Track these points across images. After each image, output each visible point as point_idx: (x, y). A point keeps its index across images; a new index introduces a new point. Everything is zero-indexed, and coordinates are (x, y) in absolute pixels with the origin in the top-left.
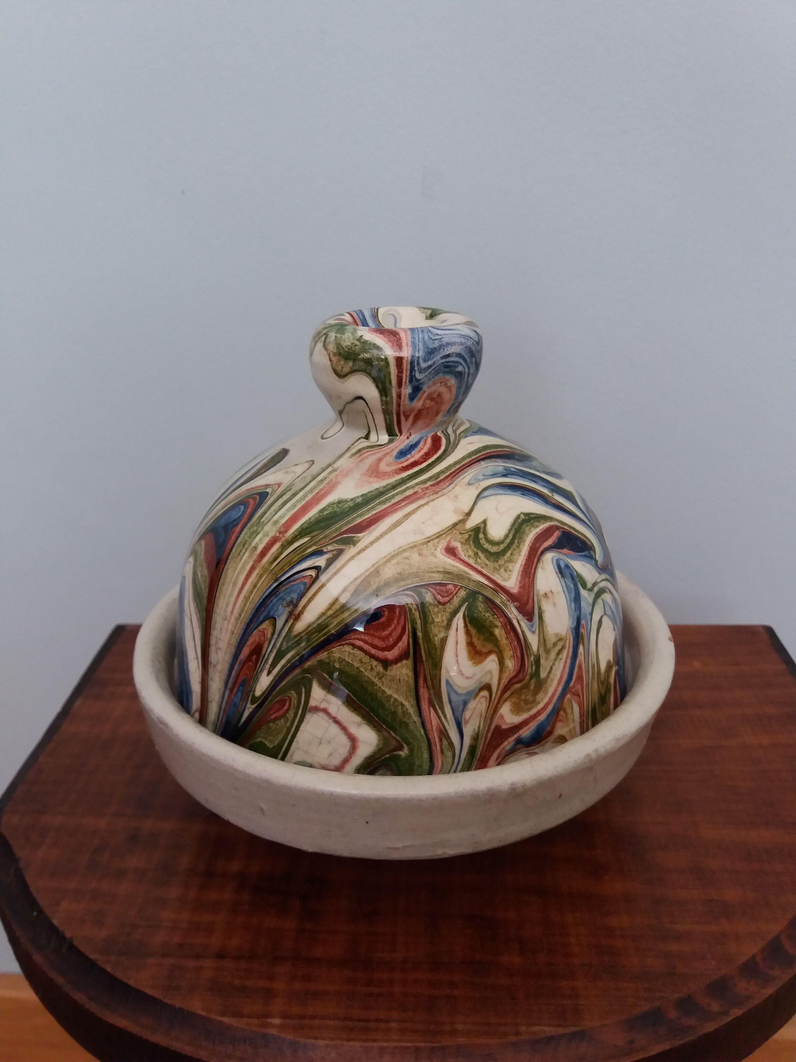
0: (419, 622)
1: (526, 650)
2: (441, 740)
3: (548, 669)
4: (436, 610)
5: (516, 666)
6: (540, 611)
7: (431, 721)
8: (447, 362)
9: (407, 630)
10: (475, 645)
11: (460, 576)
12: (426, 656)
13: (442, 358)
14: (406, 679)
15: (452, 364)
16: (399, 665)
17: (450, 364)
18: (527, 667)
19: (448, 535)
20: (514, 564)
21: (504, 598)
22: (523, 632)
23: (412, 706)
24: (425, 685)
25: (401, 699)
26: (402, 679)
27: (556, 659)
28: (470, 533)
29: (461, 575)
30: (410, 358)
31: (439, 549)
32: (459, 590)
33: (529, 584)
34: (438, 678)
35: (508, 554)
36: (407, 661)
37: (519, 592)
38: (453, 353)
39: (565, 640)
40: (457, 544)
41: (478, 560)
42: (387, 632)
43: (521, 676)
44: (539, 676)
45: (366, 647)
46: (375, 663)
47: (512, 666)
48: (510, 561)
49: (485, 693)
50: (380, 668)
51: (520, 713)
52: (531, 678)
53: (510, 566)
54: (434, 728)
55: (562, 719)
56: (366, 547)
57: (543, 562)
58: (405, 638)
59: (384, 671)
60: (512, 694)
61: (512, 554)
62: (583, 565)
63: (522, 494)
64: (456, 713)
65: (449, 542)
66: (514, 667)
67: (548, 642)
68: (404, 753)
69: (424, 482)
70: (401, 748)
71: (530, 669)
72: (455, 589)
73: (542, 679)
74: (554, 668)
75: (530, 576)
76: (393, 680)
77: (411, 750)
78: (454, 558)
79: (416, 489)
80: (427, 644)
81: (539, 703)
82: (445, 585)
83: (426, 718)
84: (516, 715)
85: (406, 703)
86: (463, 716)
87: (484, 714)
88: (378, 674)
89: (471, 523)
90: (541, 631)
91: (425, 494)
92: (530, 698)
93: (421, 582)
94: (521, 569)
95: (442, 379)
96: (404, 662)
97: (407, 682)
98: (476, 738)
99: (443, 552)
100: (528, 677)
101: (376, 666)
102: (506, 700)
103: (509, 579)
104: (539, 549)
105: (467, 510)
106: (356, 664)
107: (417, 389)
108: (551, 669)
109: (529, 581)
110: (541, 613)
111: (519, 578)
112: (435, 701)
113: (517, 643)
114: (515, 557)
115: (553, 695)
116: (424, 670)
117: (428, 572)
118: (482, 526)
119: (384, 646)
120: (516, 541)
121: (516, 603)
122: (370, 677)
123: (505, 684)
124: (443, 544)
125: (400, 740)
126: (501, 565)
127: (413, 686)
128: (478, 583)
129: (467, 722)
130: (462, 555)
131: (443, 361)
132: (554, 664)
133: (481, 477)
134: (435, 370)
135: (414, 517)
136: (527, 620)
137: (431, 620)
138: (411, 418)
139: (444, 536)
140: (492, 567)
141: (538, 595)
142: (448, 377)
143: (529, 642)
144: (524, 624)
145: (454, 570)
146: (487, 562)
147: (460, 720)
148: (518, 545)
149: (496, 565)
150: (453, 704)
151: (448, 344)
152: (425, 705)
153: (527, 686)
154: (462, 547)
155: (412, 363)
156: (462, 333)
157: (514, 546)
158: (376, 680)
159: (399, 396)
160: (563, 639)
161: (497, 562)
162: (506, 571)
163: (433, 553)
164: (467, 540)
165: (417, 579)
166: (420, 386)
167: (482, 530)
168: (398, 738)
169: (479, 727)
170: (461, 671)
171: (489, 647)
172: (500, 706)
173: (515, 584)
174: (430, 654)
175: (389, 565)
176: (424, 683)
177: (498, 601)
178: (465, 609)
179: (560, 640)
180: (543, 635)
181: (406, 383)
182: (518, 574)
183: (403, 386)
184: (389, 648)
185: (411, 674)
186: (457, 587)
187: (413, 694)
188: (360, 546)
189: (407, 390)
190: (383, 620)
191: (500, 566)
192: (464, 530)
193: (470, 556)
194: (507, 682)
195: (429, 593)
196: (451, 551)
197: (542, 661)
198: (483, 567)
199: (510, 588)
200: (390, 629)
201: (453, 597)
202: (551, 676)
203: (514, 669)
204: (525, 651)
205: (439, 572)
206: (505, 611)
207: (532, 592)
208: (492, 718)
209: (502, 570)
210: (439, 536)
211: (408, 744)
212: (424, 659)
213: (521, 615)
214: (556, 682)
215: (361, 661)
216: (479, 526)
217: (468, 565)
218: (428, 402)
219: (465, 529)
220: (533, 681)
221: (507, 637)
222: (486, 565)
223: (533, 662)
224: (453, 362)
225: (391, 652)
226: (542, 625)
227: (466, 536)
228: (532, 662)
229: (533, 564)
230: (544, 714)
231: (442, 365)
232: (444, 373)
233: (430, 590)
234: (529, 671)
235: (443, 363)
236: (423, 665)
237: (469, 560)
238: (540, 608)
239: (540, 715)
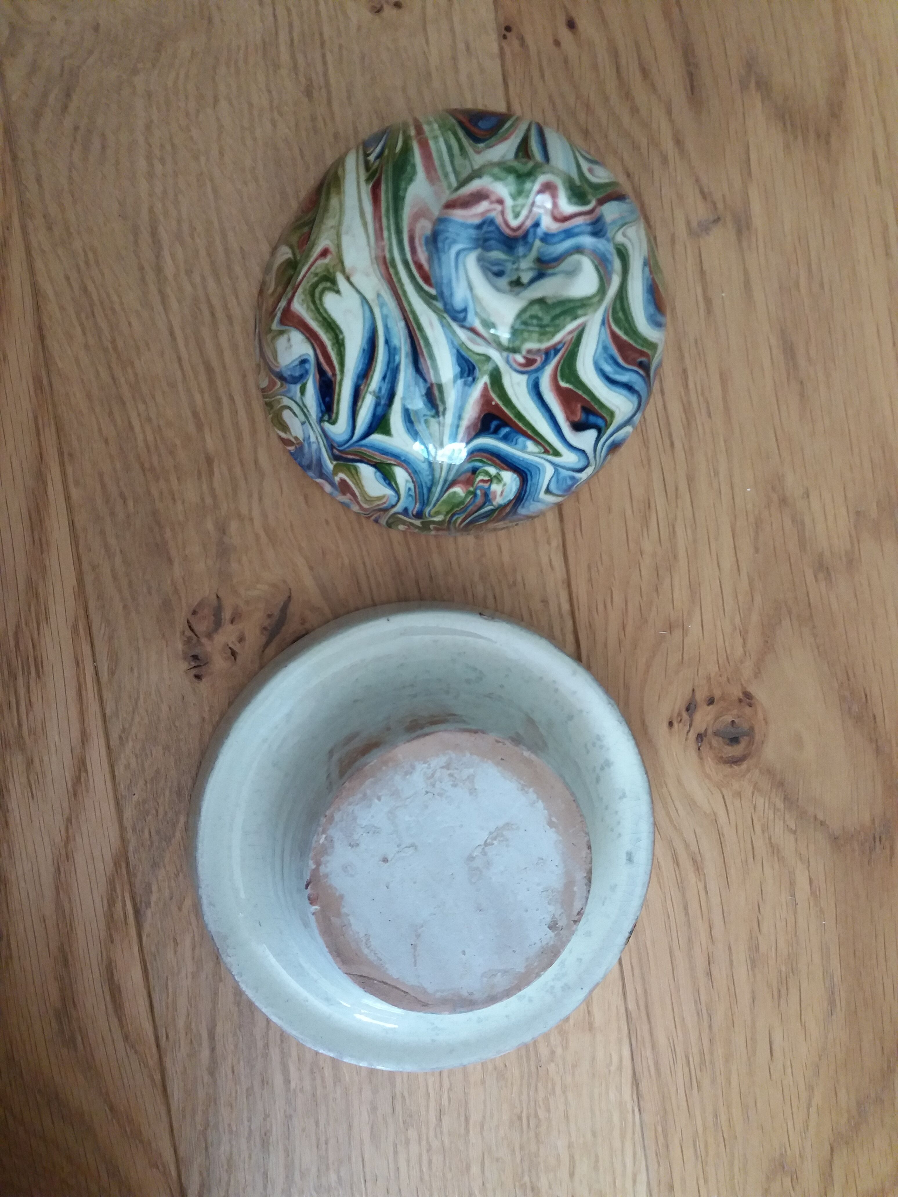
11: (308, 256)
19: (337, 254)
20: (305, 309)
28: (333, 275)
31: (329, 243)
35: (312, 307)
37: (291, 311)
40: (327, 260)
41: (313, 276)
48: (308, 307)
53: (305, 306)
57: (306, 342)
61: (312, 310)
65: (332, 253)
69: (391, 251)
75: (298, 325)
78: (319, 253)
82: (307, 243)
89: (340, 279)
91: (379, 248)
93: (316, 224)
94: (302, 317)
99: (326, 246)
103: (299, 302)
104: (316, 343)
105: (353, 279)
109: (296, 323)
111: (297, 313)
114: (309, 313)
117: (318, 230)
118: (336, 288)
120: (321, 319)
121: (286, 306)
124: (332, 248)
128: (300, 272)
130: (320, 262)
135: (362, 231)
139: (337, 250)
140: (306, 287)
141: (289, 330)
145: (312, 253)
146: (310, 284)
148: (318, 319)
149: (307, 292)
154: (325, 263)
161: (309, 294)
162: (303, 300)
163: (329, 237)
164: (328, 270)
165: (319, 222)
167: (332, 287)
173: (295, 308)
177: (289, 289)
182: (300, 313)
186: (303, 253)
191: (306, 296)
192: (336, 270)
193: (317, 268)
196: (325, 253)
198: (307, 279)
199: (294, 303)
201: (299, 249)
205: (315, 239)
207: (290, 325)
209: (303, 297)
210: (339, 246)
217: (311, 266)
227: (331, 270)
229: (305, 331)
237: (315, 267)
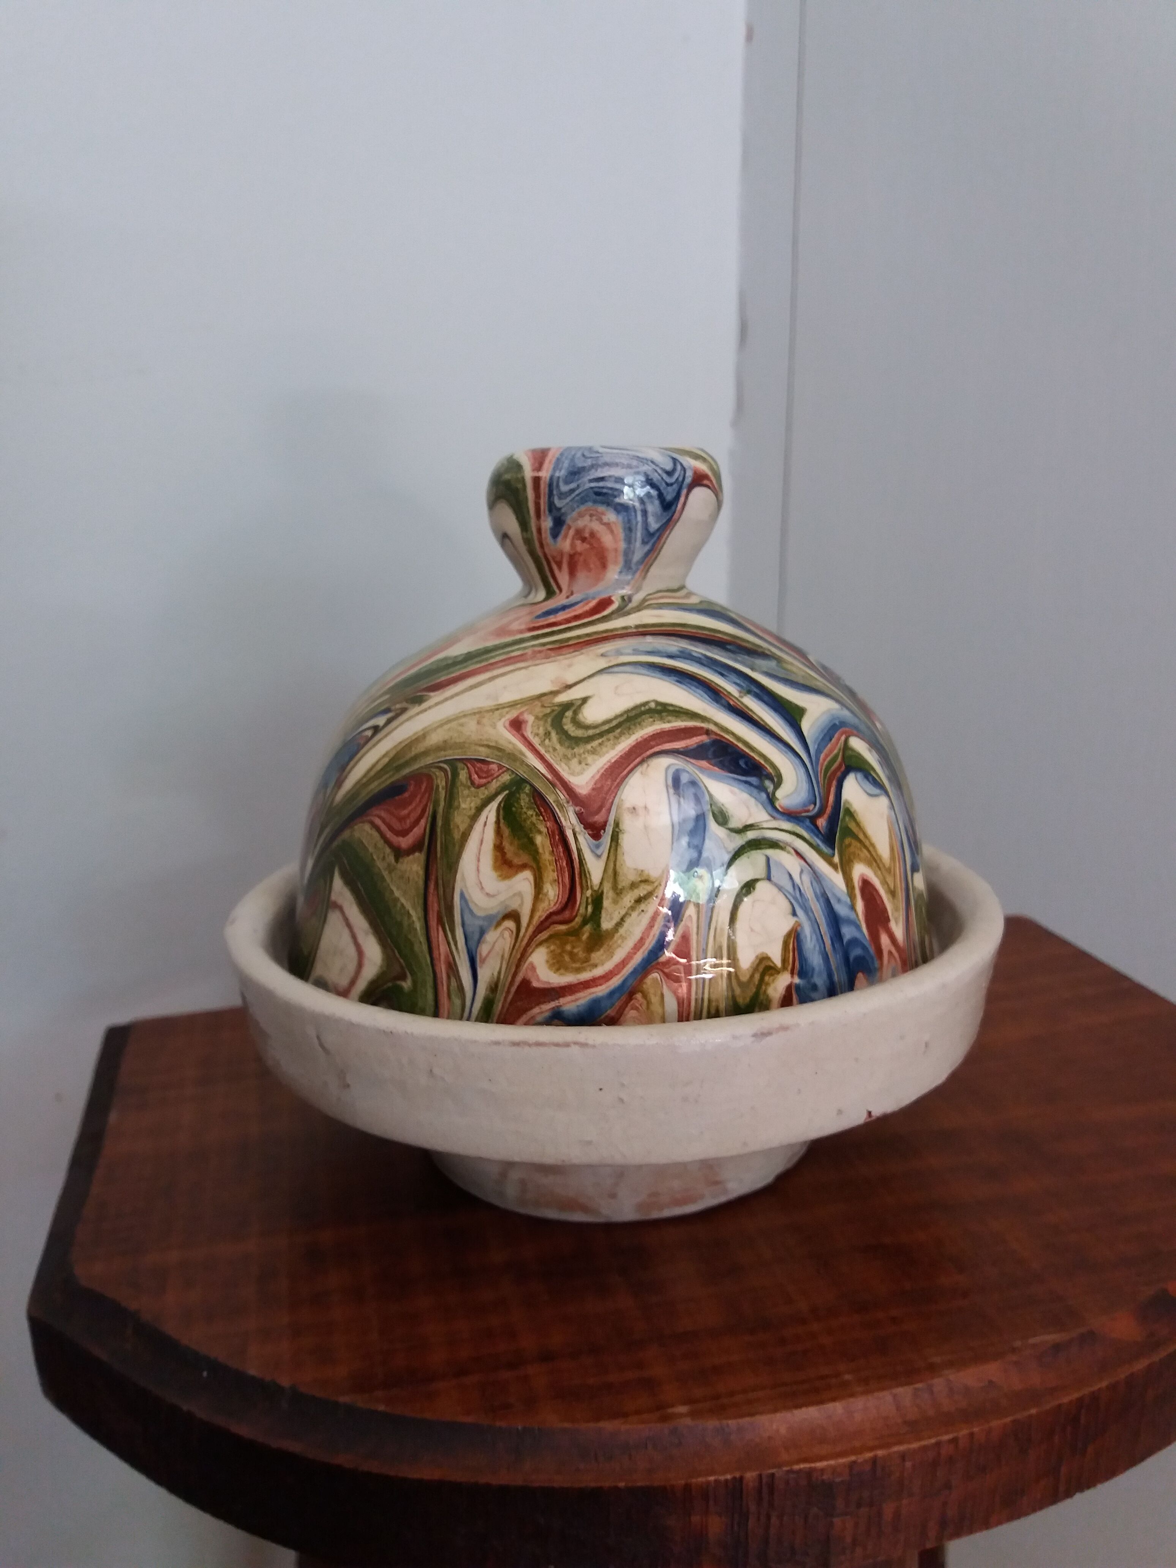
0: (442, 803)
1: (581, 878)
2: (449, 977)
3: (616, 918)
4: (466, 792)
5: (560, 897)
6: (617, 830)
7: (439, 945)
8: (599, 488)
9: (427, 813)
10: (506, 851)
11: (514, 757)
12: (441, 852)
13: (591, 481)
14: (416, 879)
15: (610, 492)
16: (411, 857)
17: (605, 491)
18: (578, 903)
19: (525, 705)
20: (596, 757)
21: (562, 797)
22: (579, 851)
23: (419, 919)
24: (436, 893)
25: (408, 906)
26: (411, 878)
27: (633, 908)
28: (556, 708)
29: (514, 755)
30: (548, 478)
31: (503, 720)
32: (503, 773)
33: (610, 788)
34: (451, 886)
35: (595, 743)
36: (419, 854)
37: (589, 796)
38: (610, 476)
39: (656, 884)
40: (530, 719)
41: (547, 741)
42: (405, 812)
43: (567, 914)
44: (598, 925)
45: (383, 828)
46: (388, 850)
47: (555, 895)
48: (594, 752)
49: (510, 924)
50: (391, 859)
51: (562, 971)
52: (585, 922)
53: (590, 759)
54: (442, 958)
55: (638, 1005)
56: (430, 708)
57: (648, 765)
58: (423, 822)
59: (395, 864)
60: (550, 937)
61: (600, 744)
62: (732, 792)
63: (678, 681)
64: (470, 943)
65: (522, 713)
66: (557, 897)
67: (621, 878)
68: (407, 985)
69: (544, 645)
70: (403, 977)
71: (583, 908)
72: (499, 770)
73: (604, 931)
74: (628, 921)
75: (616, 778)
76: (401, 877)
77: (415, 982)
78: (515, 732)
79: (526, 651)
80: (445, 836)
81: (595, 966)
82: (488, 763)
83: (433, 940)
84: (555, 973)
85: (412, 912)
86: (479, 949)
87: (507, 956)
88: (389, 865)
89: (566, 697)
90: (612, 858)
91: (534, 657)
92: (579, 951)
93: (462, 755)
94: (606, 767)
95: (593, 510)
96: (417, 854)
97: (417, 882)
98: (494, 988)
99: (507, 724)
100: (578, 920)
101: (388, 855)
102: (540, 944)
103: (581, 773)
104: (652, 747)
105: (572, 682)
106: (371, 849)
107: (559, 523)
108: (622, 919)
109: (612, 784)
110: (618, 832)
111: (597, 777)
112: (445, 918)
113: (567, 864)
114: (604, 749)
115: (624, 963)
116: (437, 870)
117: (476, 744)
118: (579, 702)
119: (400, 828)
120: (619, 730)
121: (577, 809)
122: (381, 868)
123: (542, 919)
124: (513, 714)
125: (404, 964)
126: (576, 753)
127: (422, 891)
128: (532, 769)
129: (483, 961)
130: (529, 732)
131: (593, 485)
132: (627, 914)
133: (630, 651)
134: (580, 496)
135: (498, 681)
136: (589, 834)
137: (456, 804)
138: (565, 566)
139: (519, 706)
140: (561, 753)
141: (618, 807)
142: (601, 508)
143: (588, 869)
144: (584, 840)
145: (509, 748)
146: (558, 747)
147: (474, 955)
148: (617, 735)
149: (569, 753)
150: (467, 928)
151: (606, 464)
152: (433, 922)
153: (576, 933)
154: (534, 722)
155: (550, 485)
156: (640, 455)
157: (611, 736)
158: (385, 874)
159: (539, 530)
160: (653, 883)
161: (573, 749)
162: (580, 763)
163: (494, 723)
164: (546, 715)
165: (460, 751)
166: (563, 518)
167: (573, 708)
168: (402, 961)
169: (499, 973)
170: (481, 883)
171: (525, 858)
172: (531, 950)
173: (587, 783)
174: (446, 849)
175: (439, 731)
176: (434, 890)
177: (551, 799)
178: (503, 799)
179: (646, 881)
180: (615, 865)
181: (544, 512)
182: (598, 771)
183: (542, 517)
184: (404, 833)
185: (421, 873)
186: (501, 769)
187: (421, 901)
188: (425, 705)
189: (547, 523)
190: (406, 795)
191: (574, 755)
192: (550, 703)
193: (537, 735)
194: (544, 917)
195: (466, 770)
196: (517, 725)
197: (606, 903)
198: (549, 751)
199: (578, 786)
200: (410, 808)
201: (492, 780)
202: (622, 931)
203: (558, 900)
204: (577, 879)
205: (488, 746)
206: (557, 814)
207: (611, 800)
208: (518, 966)
209: (575, 762)
210: (513, 705)
211: (413, 974)
212: (439, 855)
213: (582, 826)
214: (629, 944)
215: (375, 846)
216: (574, 702)
217: (530, 744)
218: (578, 542)
219: (553, 702)
220: (588, 928)
221: (553, 851)
222: (555, 749)
223: (590, 900)
224: (611, 489)
225: (405, 839)
226: (616, 850)
227: (548, 710)
228: (587, 898)
229: (629, 764)
230: (603, 987)
231: (591, 491)
232: (595, 502)
233: (468, 768)
234: (582, 910)
235: (592, 488)
236: (437, 865)
237: (534, 738)
238: (617, 824)
239: (597, 986)
